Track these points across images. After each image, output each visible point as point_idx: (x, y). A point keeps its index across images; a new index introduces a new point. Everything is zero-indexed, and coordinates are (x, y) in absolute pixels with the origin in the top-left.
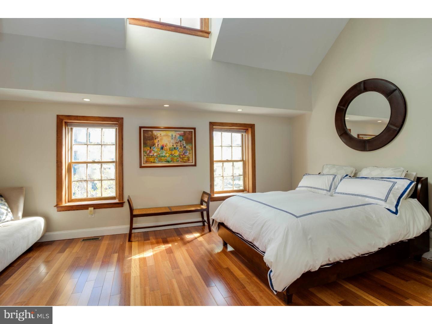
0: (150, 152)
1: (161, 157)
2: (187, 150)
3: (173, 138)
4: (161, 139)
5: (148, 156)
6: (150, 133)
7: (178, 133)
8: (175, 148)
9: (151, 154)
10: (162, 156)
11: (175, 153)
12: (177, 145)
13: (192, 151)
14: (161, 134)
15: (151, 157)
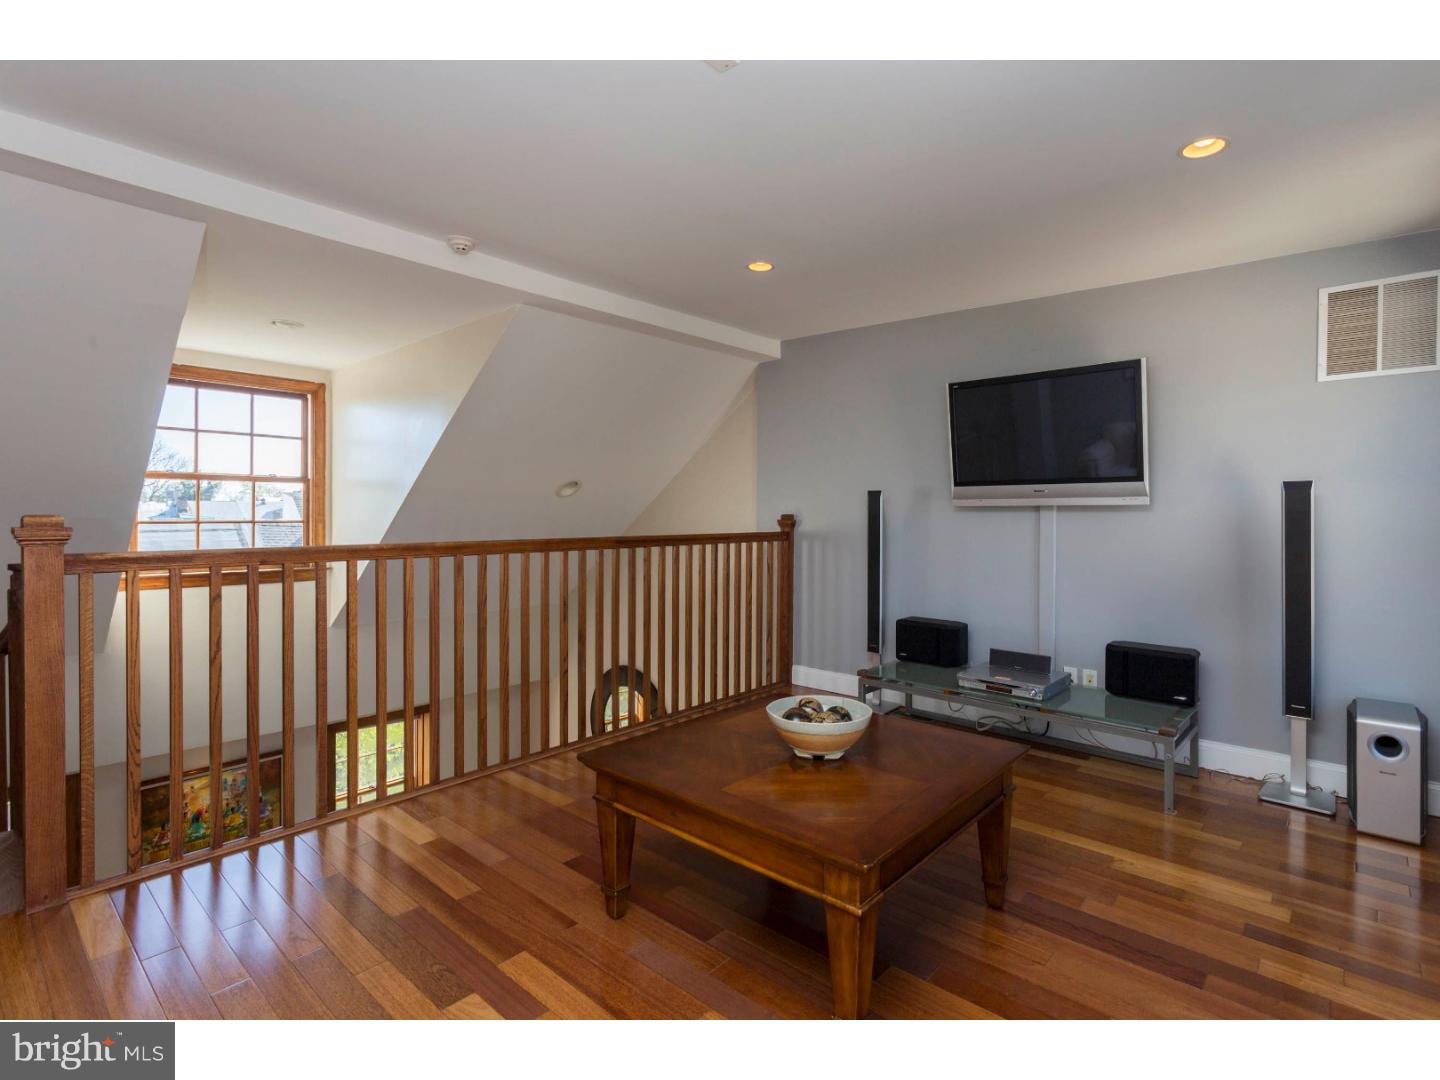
0: (162, 837)
1: (194, 841)
2: (265, 806)
3: (228, 788)
4: (195, 799)
5: (156, 849)
6: (162, 791)
7: (240, 772)
8: (232, 810)
9: (164, 843)
10: (198, 838)
11: (231, 822)
12: (238, 802)
13: (278, 804)
14: (192, 788)
15: (166, 849)
